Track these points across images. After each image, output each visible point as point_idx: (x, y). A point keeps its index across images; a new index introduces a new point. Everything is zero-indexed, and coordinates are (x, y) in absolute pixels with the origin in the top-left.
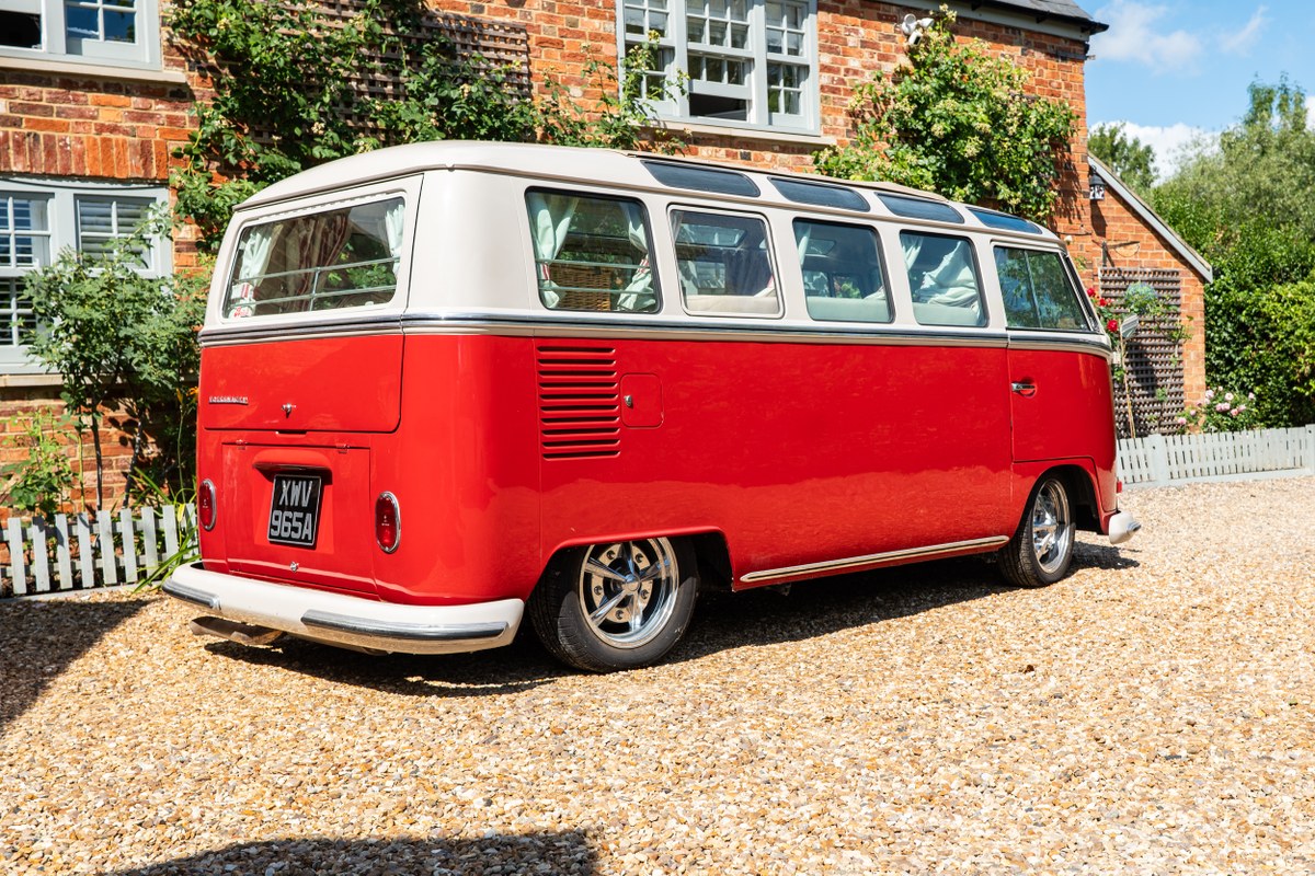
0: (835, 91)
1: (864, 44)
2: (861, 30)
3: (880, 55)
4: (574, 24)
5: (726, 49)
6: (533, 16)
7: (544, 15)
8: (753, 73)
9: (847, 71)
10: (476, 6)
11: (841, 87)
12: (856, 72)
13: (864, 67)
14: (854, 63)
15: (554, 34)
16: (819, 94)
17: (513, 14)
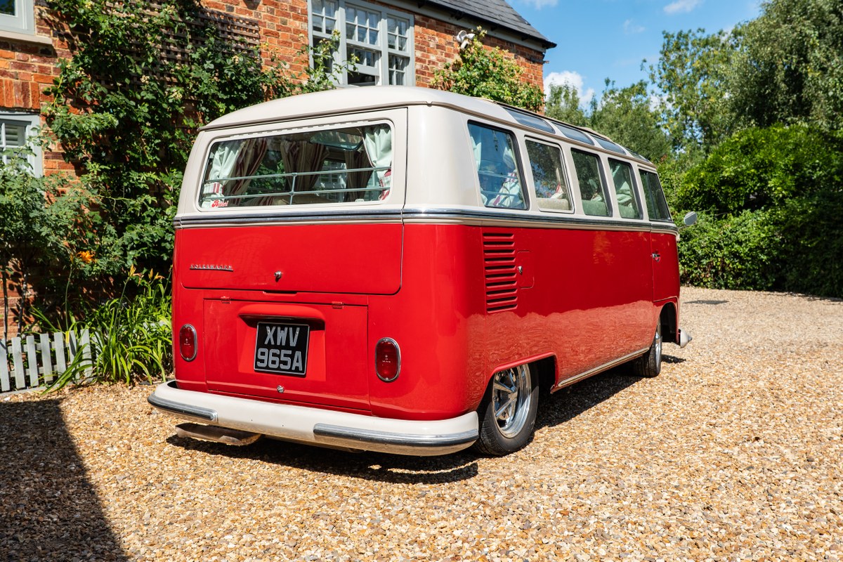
0: (423, 73)
1: (438, 47)
2: (437, 38)
3: (446, 54)
4: (285, 23)
5: (366, 44)
6: (262, 16)
7: (269, 16)
8: (380, 60)
9: (429, 62)
10: (229, 7)
11: (427, 71)
12: (434, 63)
13: (438, 60)
14: (433, 58)
15: (273, 28)
16: (415, 75)
17: (250, 14)
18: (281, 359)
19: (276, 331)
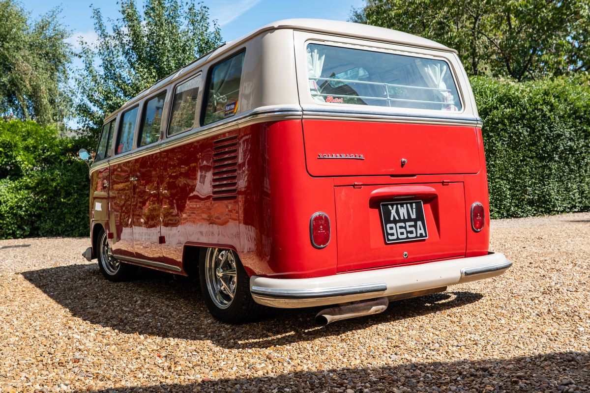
18: (408, 230)
19: (397, 209)
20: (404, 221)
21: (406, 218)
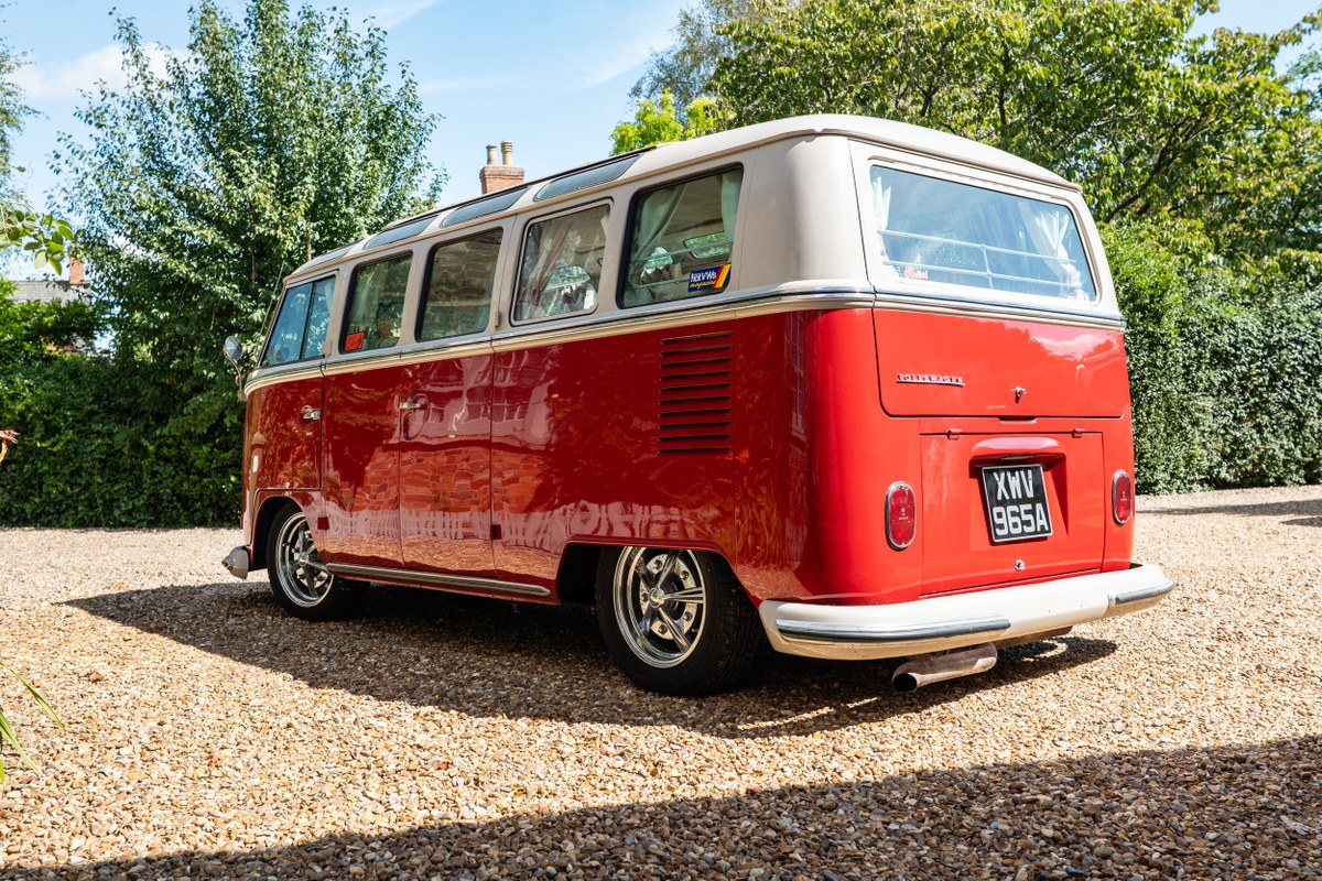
18: (1023, 519)
19: (1006, 480)
20: (1017, 502)
21: (1020, 496)
